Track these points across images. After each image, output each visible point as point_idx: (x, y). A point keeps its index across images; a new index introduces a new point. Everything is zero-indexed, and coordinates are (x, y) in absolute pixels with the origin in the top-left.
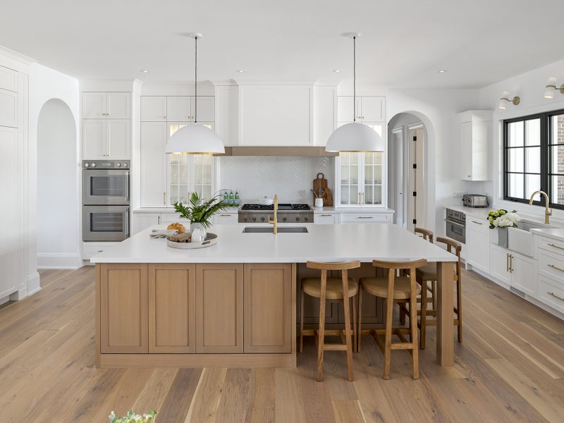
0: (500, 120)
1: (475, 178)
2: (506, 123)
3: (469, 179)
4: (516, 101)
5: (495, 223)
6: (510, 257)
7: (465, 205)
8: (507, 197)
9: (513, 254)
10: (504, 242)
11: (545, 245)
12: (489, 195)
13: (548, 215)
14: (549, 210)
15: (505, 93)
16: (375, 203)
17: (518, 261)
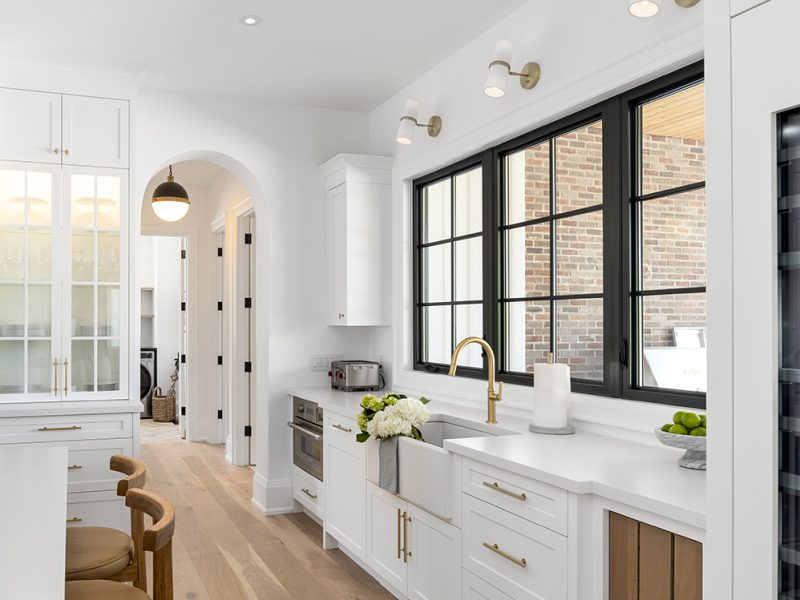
0: (406, 180)
1: (351, 321)
2: (419, 185)
3: (339, 323)
4: (434, 127)
5: (370, 426)
6: (403, 518)
7: (335, 387)
8: (420, 362)
9: (412, 512)
10: (391, 479)
11: (477, 486)
12: (385, 361)
13: (493, 399)
14: (496, 385)
15: (410, 105)
16: (100, 388)
17: (421, 531)
